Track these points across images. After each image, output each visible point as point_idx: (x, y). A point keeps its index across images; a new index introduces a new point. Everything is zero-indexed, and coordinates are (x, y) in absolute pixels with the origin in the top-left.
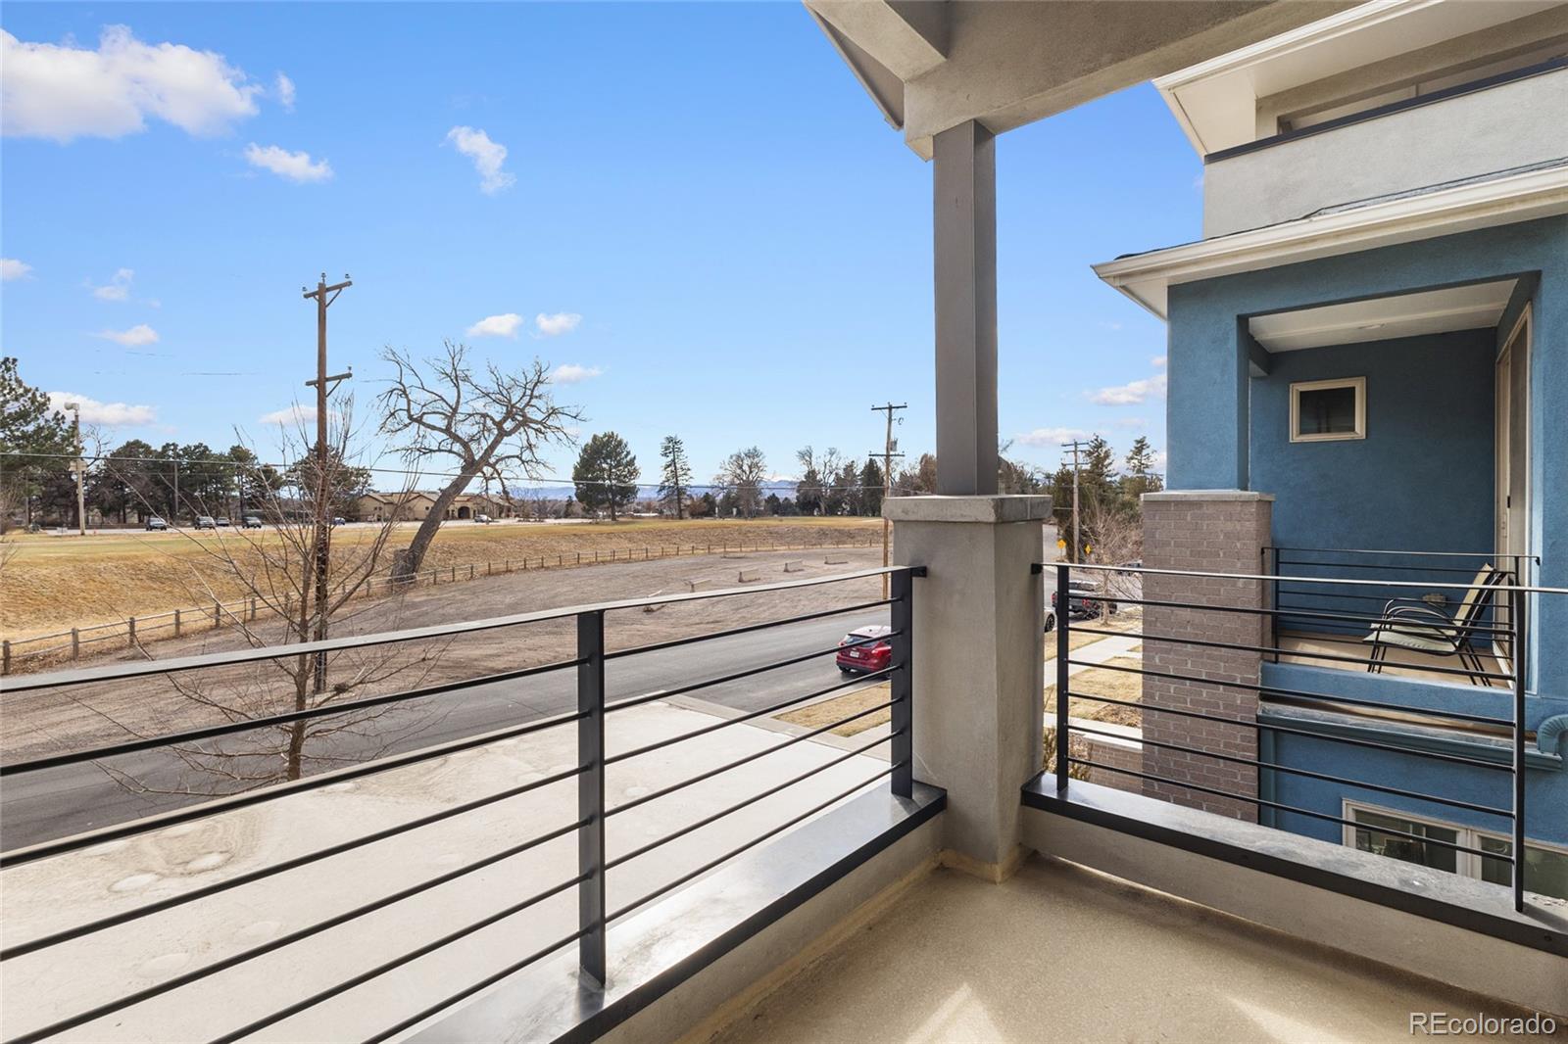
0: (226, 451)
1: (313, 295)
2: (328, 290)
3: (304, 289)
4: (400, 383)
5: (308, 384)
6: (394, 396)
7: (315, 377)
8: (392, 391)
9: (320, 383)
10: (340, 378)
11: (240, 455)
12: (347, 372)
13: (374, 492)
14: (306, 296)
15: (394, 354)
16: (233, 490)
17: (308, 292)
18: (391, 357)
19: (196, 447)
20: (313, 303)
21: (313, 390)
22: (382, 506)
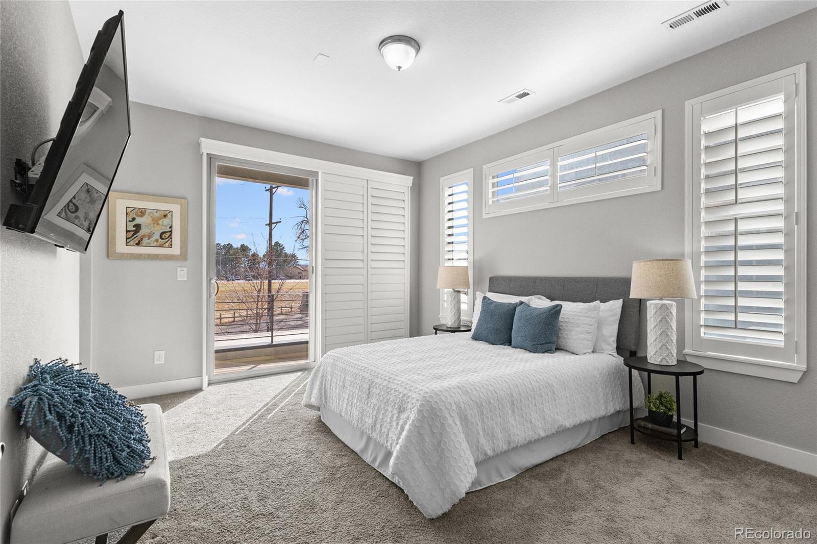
0: (239, 246)
1: (268, 190)
2: (274, 188)
3: (266, 188)
4: (306, 218)
5: (266, 225)
6: (303, 224)
7: (268, 223)
8: (303, 222)
9: (270, 224)
10: (277, 223)
11: (244, 248)
12: (279, 220)
13: (299, 265)
14: (266, 191)
15: (304, 205)
16: (242, 264)
17: (267, 189)
18: (303, 206)
19: (228, 245)
20: (268, 193)
21: (268, 227)
22: (301, 272)
